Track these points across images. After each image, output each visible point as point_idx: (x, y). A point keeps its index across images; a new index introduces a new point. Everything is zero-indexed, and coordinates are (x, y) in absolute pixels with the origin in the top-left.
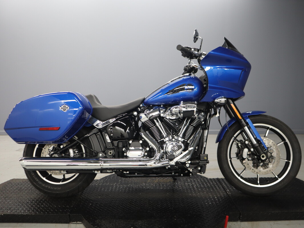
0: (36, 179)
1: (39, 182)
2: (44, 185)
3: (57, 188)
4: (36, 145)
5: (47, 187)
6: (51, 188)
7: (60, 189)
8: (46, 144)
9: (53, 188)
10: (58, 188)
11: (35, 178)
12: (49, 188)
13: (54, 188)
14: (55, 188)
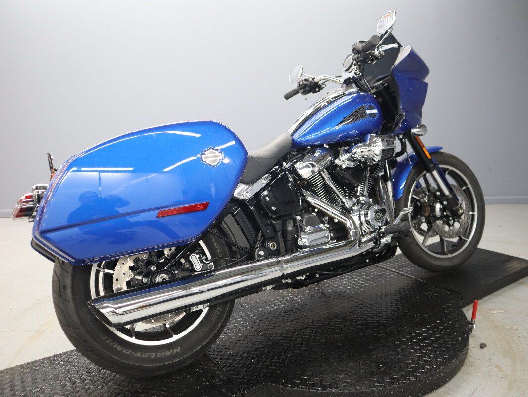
0: (115, 346)
1: (125, 351)
2: (139, 355)
3: (171, 351)
4: (92, 265)
5: (147, 356)
6: (158, 356)
7: (179, 349)
8: (117, 260)
9: (162, 355)
10: (175, 351)
11: (111, 344)
12: (153, 356)
13: (165, 353)
14: (168, 353)
